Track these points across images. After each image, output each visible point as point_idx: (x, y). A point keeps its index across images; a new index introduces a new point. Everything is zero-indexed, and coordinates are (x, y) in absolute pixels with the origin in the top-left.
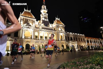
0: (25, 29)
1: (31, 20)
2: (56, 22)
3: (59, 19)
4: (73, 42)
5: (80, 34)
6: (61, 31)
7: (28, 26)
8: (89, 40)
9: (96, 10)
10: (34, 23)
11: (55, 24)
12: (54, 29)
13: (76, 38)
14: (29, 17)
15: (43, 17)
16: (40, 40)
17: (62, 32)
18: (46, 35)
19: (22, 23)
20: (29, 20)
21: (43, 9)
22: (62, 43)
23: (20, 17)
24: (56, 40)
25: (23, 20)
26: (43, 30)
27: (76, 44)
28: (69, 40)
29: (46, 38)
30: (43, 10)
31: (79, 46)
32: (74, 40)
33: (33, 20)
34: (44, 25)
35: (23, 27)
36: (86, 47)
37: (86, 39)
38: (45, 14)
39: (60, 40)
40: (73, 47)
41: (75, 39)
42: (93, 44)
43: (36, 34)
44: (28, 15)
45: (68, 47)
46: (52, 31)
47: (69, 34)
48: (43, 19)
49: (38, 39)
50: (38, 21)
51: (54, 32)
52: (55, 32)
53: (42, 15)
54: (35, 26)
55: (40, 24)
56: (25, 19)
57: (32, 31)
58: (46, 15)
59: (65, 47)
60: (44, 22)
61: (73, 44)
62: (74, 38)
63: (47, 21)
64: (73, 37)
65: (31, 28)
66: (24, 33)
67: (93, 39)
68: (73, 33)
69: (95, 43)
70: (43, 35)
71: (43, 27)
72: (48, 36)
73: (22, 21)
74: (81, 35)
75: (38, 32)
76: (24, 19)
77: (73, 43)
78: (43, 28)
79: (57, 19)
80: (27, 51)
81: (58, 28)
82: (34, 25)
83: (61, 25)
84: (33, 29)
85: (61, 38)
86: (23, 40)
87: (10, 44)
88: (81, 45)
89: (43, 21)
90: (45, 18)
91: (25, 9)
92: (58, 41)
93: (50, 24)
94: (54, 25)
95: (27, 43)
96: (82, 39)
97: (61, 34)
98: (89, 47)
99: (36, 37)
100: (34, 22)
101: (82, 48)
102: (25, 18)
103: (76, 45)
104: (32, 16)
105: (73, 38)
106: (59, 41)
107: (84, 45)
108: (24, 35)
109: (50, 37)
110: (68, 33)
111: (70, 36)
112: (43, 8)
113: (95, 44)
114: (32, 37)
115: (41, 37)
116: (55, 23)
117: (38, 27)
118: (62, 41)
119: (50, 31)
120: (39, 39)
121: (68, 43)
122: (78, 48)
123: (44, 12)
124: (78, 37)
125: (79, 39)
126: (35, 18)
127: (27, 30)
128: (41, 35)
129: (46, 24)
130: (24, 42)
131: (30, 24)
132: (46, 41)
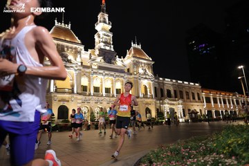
1: (71, 48)
2: (133, 52)
3: (140, 47)
4: (173, 102)
5: (189, 82)
6: (145, 74)
8: (211, 96)
9: (228, 25)
10: (79, 56)
11: (129, 58)
12: (126, 71)
13: (180, 91)
14: (68, 42)
15: (101, 40)
16: (94, 95)
17: (146, 78)
18: (108, 84)
20: (67, 47)
21: (100, 22)
22: (147, 104)
26: (101, 71)
27: (181, 106)
28: (162, 95)
29: (108, 90)
30: (102, 24)
31: (187, 112)
32: (176, 97)
33: (76, 48)
34: (102, 61)
36: (203, 113)
37: (203, 95)
38: (105, 35)
39: (141, 96)
40: (173, 112)
41: (178, 94)
42: (221, 106)
43: (84, 82)
44: (65, 36)
45: (160, 113)
46: (123, 75)
47: (163, 83)
48: (102, 45)
49: (87, 93)
50: (90, 51)
51: (126, 76)
52: (129, 76)
53: (99, 37)
54: (82, 63)
55: (93, 57)
56: (58, 45)
57: (75, 75)
58: (108, 36)
59: (154, 114)
60: (103, 53)
61: (172, 107)
62: (175, 91)
63: (110, 51)
64: (172, 89)
65: (72, 67)
67: (220, 94)
68: (174, 81)
69: (225, 103)
70: (102, 85)
71: (101, 65)
72: (112, 87)
74: (192, 84)
75: (89, 78)
77: (174, 104)
78: (100, 68)
79: (136, 46)
80: (60, 122)
81: (138, 67)
82: (79, 60)
83: (145, 60)
84: (76, 68)
85: (143, 92)
86: (51, 97)
88: (192, 109)
89: (101, 50)
90: (106, 43)
91: (58, 22)
93: (118, 59)
94: (128, 61)
95: (61, 104)
96: (193, 94)
97: (145, 82)
98: (210, 112)
99: (85, 88)
100: (80, 53)
101: (194, 115)
103: (179, 109)
104: (73, 38)
105: (172, 93)
106: (139, 100)
107: (199, 108)
109: (117, 90)
110: (161, 79)
111: (166, 88)
112: (102, 19)
113: (226, 107)
114: (73, 89)
115: (96, 89)
116: (131, 56)
117: (89, 64)
118: (147, 98)
119: (117, 74)
120: (90, 95)
121: (160, 103)
122: (184, 116)
123: (103, 28)
124: (184, 90)
125: (187, 93)
126: (82, 44)
128: (96, 83)
129: (108, 57)
130: (53, 101)
131: (69, 58)
132: (108, 99)
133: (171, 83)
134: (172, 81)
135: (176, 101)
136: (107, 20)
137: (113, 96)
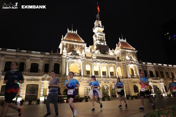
0: (70, 60)
1: (78, 46)
2: (120, 45)
3: (125, 41)
4: (155, 81)
5: (168, 64)
6: (131, 60)
7: (74, 56)
10: (83, 51)
11: (118, 49)
12: (117, 59)
13: (161, 72)
14: (76, 42)
15: (98, 39)
17: (132, 63)
18: (104, 69)
19: (65, 51)
20: (76, 45)
21: (96, 27)
22: (134, 82)
23: (62, 42)
24: (123, 78)
25: (66, 46)
26: (99, 60)
27: (163, 83)
28: (146, 75)
29: (104, 73)
32: (157, 76)
33: (81, 46)
34: (99, 53)
35: (66, 58)
38: (100, 35)
39: (129, 76)
40: (156, 88)
41: (159, 74)
43: (88, 68)
44: (74, 38)
46: (114, 62)
47: (146, 66)
48: (98, 42)
49: (90, 75)
50: (90, 47)
51: (117, 62)
52: (119, 62)
53: (96, 37)
54: (85, 55)
55: (93, 51)
56: (70, 44)
57: (81, 63)
58: (102, 35)
60: (99, 47)
61: (155, 84)
62: (156, 72)
63: (104, 45)
64: (153, 71)
65: (79, 58)
66: (69, 67)
68: (155, 64)
70: (100, 70)
71: (98, 56)
72: (107, 70)
73: (65, 48)
74: (171, 66)
75: (91, 65)
76: (68, 46)
77: (156, 82)
78: (98, 58)
79: (122, 40)
81: (125, 55)
82: (83, 53)
83: (130, 50)
84: (82, 59)
85: (131, 73)
87: (48, 85)
89: (98, 45)
90: (101, 40)
91: (69, 30)
92: (125, 79)
93: (110, 51)
94: (117, 51)
96: (172, 74)
97: (131, 66)
99: (88, 72)
100: (84, 48)
102: (68, 43)
103: (161, 86)
104: (79, 39)
105: (154, 73)
106: (128, 79)
108: (69, 70)
109: (111, 72)
110: (144, 63)
111: (148, 70)
112: (97, 25)
114: (81, 73)
115: (96, 73)
117: (90, 56)
118: (134, 78)
119: (110, 61)
122: (166, 91)
123: (98, 31)
124: (164, 71)
125: (167, 74)
126: (85, 42)
127: (73, 62)
128: (96, 68)
129: (103, 50)
131: (77, 53)
132: (105, 79)
133: (152, 66)
134: (153, 64)
135: (158, 79)
136: (101, 25)
137: (108, 77)
